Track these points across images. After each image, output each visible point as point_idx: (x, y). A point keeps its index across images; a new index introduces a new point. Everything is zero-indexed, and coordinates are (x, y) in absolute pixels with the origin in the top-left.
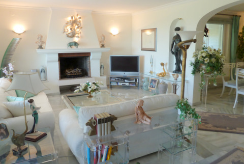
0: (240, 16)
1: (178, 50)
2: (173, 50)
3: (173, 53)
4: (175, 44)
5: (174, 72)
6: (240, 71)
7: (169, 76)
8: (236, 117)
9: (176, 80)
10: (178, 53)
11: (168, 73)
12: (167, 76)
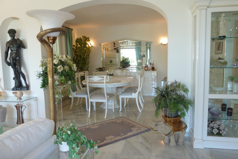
0: (72, 29)
1: (16, 60)
2: (8, 60)
3: (9, 64)
4: (10, 51)
5: (13, 89)
6: (90, 78)
7: (6, 97)
8: (97, 127)
9: (20, 99)
10: (17, 63)
11: (5, 92)
12: (4, 96)
